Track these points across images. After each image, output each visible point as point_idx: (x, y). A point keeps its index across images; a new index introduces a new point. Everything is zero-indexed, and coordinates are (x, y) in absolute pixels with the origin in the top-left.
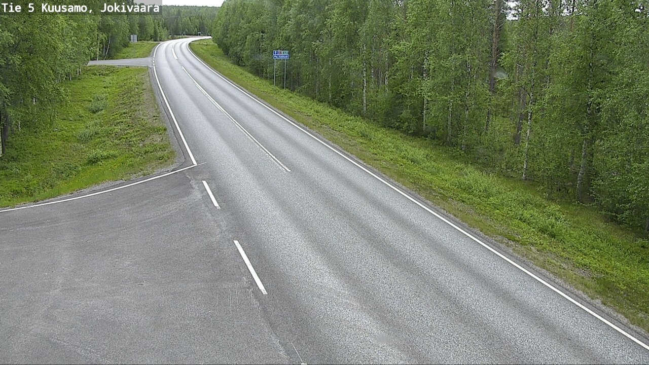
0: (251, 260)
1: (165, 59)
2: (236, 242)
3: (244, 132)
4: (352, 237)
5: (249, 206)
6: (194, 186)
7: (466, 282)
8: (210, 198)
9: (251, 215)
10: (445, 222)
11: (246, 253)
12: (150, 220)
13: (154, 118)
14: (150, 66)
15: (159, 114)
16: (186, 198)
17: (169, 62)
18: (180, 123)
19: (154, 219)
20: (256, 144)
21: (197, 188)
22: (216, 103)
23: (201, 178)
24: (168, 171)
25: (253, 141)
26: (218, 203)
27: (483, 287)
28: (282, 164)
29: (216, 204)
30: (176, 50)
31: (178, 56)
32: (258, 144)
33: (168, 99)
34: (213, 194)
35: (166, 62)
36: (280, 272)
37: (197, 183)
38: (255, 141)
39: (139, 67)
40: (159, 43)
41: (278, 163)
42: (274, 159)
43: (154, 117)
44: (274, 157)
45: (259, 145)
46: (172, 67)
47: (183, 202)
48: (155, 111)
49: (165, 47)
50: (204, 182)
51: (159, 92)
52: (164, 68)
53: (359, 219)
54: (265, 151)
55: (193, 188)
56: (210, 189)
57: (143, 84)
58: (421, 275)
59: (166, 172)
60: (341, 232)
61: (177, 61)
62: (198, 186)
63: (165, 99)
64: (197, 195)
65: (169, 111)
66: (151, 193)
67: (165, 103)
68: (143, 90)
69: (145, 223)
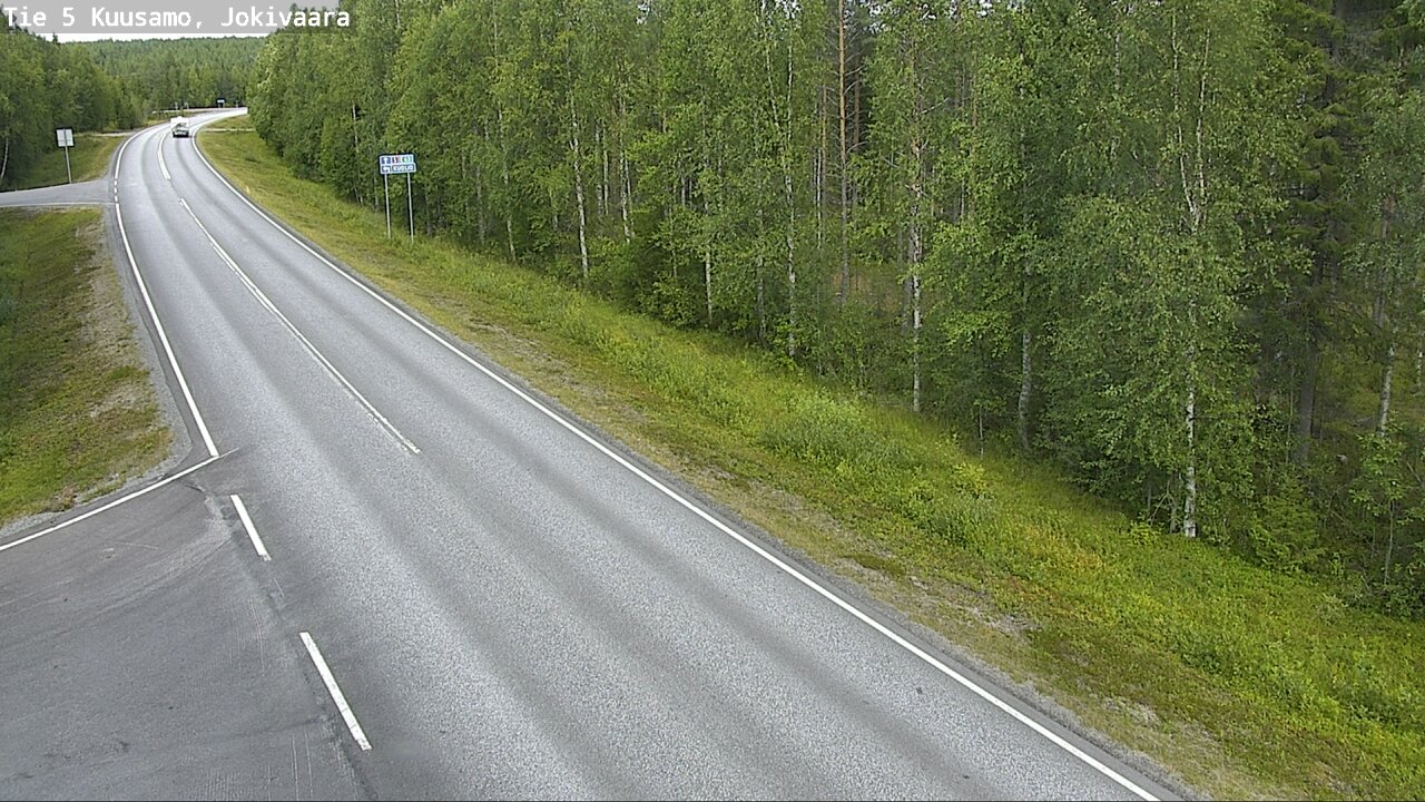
0: (337, 674)
1: (143, 183)
2: (305, 637)
3: (320, 363)
4: (545, 598)
5: (331, 547)
6: (213, 512)
7: (773, 675)
8: (249, 538)
9: (337, 568)
10: (738, 541)
11: (325, 659)
12: (120, 603)
13: (120, 343)
14: (108, 204)
15: (131, 332)
16: (198, 542)
17: (150, 187)
18: (178, 352)
19: (131, 599)
20: (346, 391)
21: (219, 514)
22: (258, 290)
23: (228, 488)
24: (156, 480)
25: (339, 384)
26: (265, 546)
27: (805, 683)
28: (401, 437)
29: (261, 550)
30: (166, 155)
31: (173, 171)
32: (350, 390)
33: (150, 291)
34: (256, 527)
35: (145, 190)
36: (397, 695)
37: (222, 503)
38: (343, 383)
39: (82, 208)
40: (128, 137)
41: (393, 434)
42: (385, 425)
43: (121, 339)
44: (385, 420)
45: (354, 394)
46: (158, 203)
47: (191, 550)
48: (121, 325)
49: (141, 148)
50: (235, 499)
51: (129, 274)
52: (140, 206)
53: (561, 553)
54: (365, 405)
55: (211, 516)
56: (249, 514)
57: (93, 253)
58: (683, 669)
59: (151, 482)
60: (522, 589)
61: (168, 184)
62: (222, 511)
63: (144, 290)
64: (220, 530)
65: (153, 321)
66: (122, 537)
67: (145, 302)
68: (94, 269)
69: (109, 611)
